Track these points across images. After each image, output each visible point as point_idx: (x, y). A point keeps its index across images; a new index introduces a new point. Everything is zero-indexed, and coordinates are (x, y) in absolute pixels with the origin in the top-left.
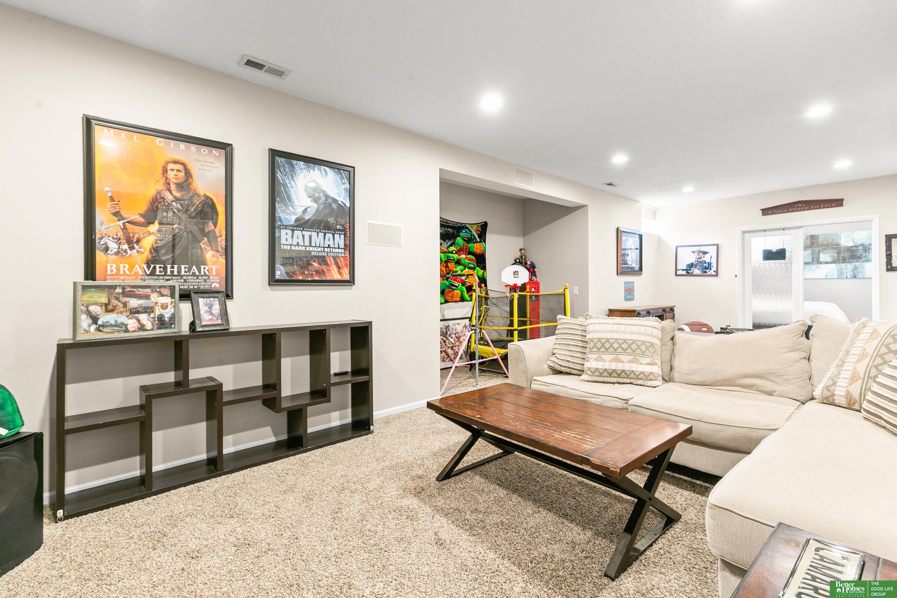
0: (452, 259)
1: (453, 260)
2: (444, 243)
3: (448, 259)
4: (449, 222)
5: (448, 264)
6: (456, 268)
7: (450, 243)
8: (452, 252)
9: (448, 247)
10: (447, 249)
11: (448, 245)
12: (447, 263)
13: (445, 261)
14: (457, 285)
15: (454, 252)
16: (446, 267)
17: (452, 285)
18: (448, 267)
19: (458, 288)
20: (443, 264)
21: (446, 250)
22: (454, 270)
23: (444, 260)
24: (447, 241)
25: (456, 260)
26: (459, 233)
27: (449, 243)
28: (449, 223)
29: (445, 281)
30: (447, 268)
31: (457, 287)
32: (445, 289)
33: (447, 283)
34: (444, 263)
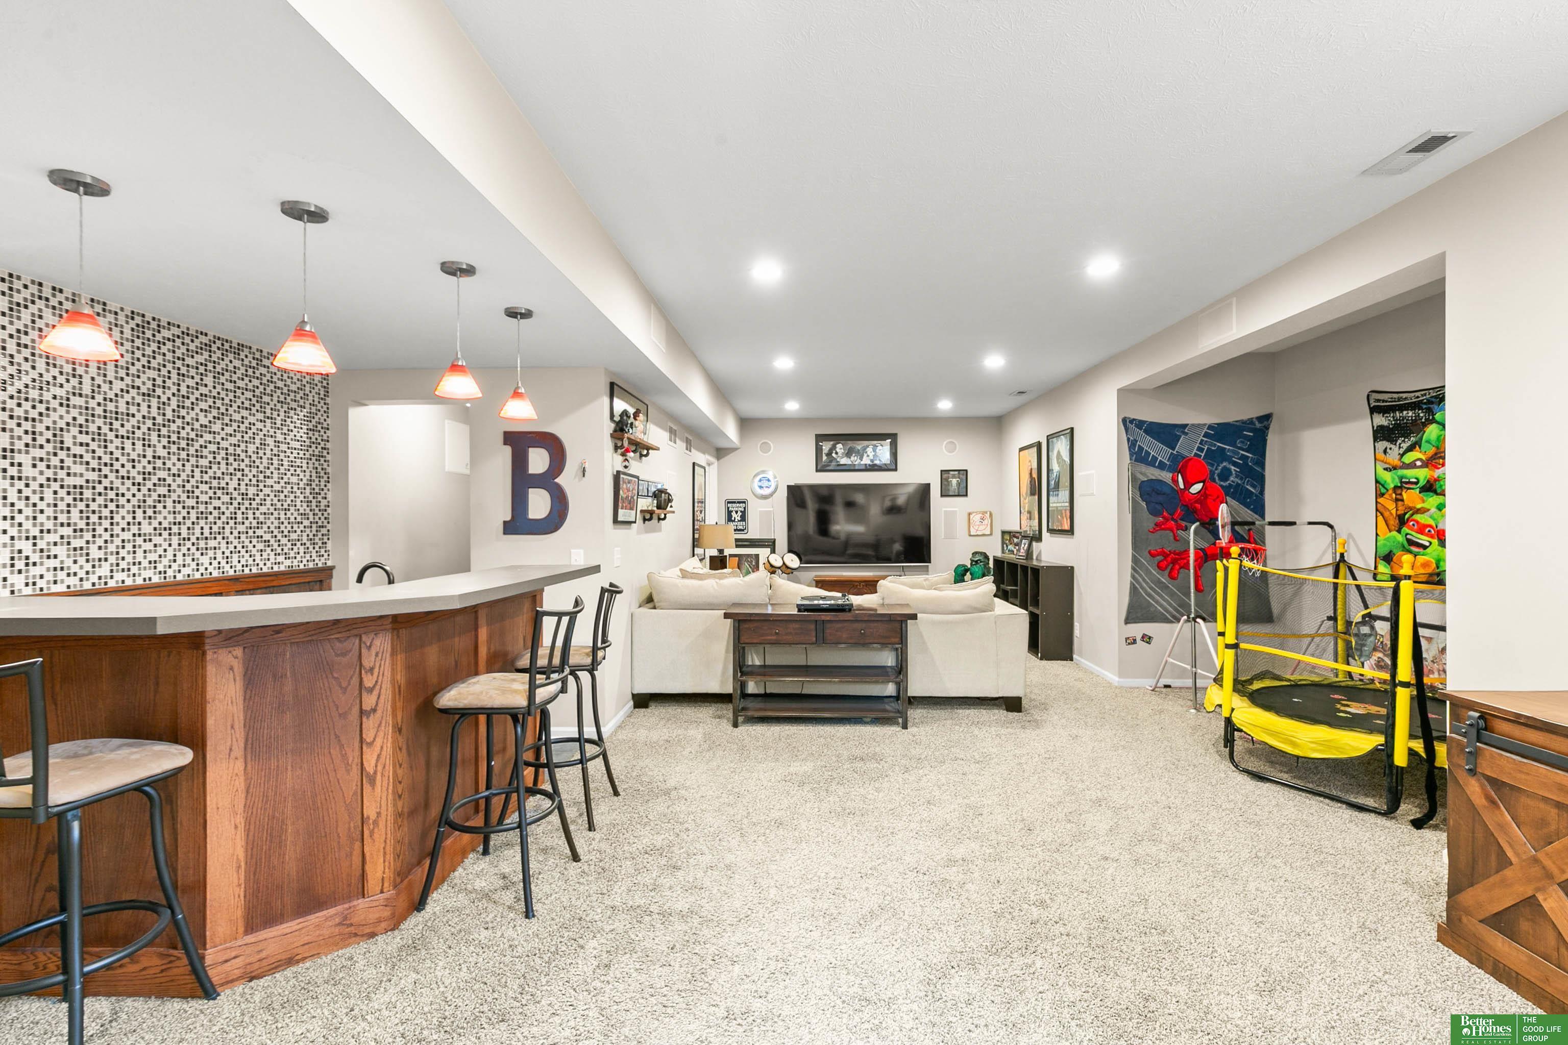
0: (1414, 480)
1: (1416, 483)
2: (1393, 446)
3: (1401, 482)
4: (1404, 395)
5: (1401, 494)
6: (1423, 501)
7: (1409, 443)
8: (1412, 466)
9: (1402, 455)
10: (1400, 459)
11: (1401, 451)
12: (1399, 492)
13: (1396, 488)
14: (1427, 544)
15: (1419, 463)
16: (1397, 500)
17: (1411, 543)
18: (1402, 500)
19: (1428, 550)
20: (1391, 495)
21: (1396, 462)
22: (1419, 506)
23: (1392, 486)
24: (1399, 442)
25: (1422, 483)
26: (1433, 415)
27: (1405, 446)
28: (1406, 398)
29: (1394, 533)
30: (1400, 503)
31: (1425, 547)
32: (1395, 551)
33: (1400, 538)
34: (1390, 492)
